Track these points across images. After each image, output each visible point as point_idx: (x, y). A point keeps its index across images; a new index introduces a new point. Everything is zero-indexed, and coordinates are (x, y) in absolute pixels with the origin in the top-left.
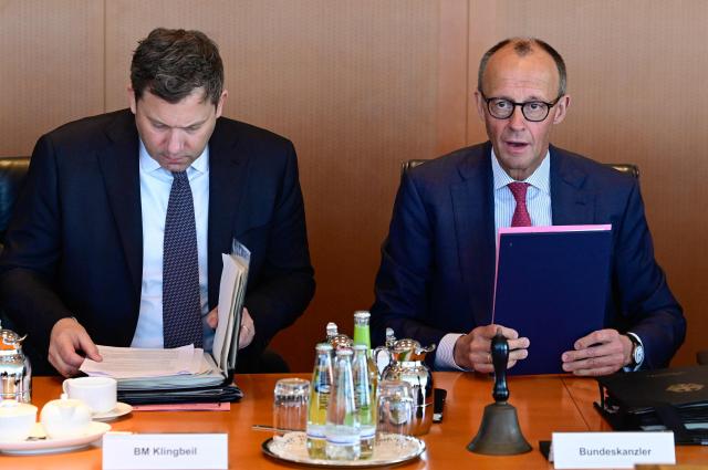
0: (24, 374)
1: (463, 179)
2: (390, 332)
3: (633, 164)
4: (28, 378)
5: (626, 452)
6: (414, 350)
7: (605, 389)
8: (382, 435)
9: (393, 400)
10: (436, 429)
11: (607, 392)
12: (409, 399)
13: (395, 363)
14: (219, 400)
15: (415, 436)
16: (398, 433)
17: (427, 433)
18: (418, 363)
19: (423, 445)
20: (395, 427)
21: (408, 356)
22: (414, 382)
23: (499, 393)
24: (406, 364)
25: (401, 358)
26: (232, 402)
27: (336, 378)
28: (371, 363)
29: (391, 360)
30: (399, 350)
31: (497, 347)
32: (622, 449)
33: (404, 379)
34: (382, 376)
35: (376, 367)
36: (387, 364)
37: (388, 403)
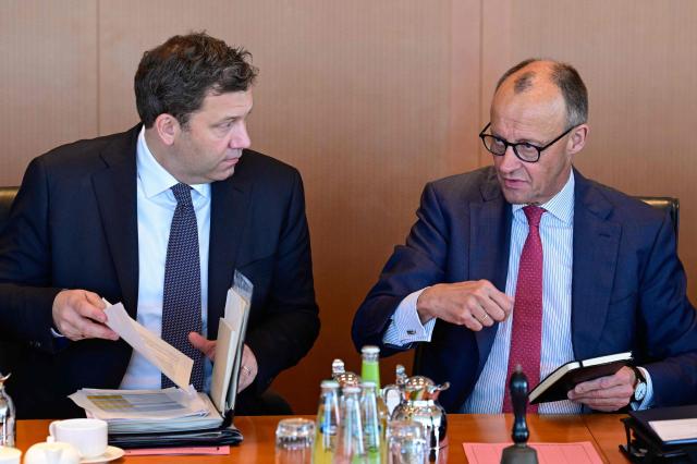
0: (8, 415)
2: (400, 369)
4: (12, 420)
6: (427, 388)
7: (631, 432)
9: (405, 441)
11: (634, 435)
12: (422, 441)
13: (406, 402)
14: (217, 443)
18: (431, 403)
21: (420, 395)
22: (427, 423)
23: (518, 434)
24: (419, 403)
25: (413, 396)
26: (231, 445)
27: (343, 418)
28: (381, 402)
29: (402, 399)
30: (410, 389)
31: (517, 385)
33: (416, 419)
34: (392, 417)
35: (386, 408)
36: (397, 403)
37: (399, 445)
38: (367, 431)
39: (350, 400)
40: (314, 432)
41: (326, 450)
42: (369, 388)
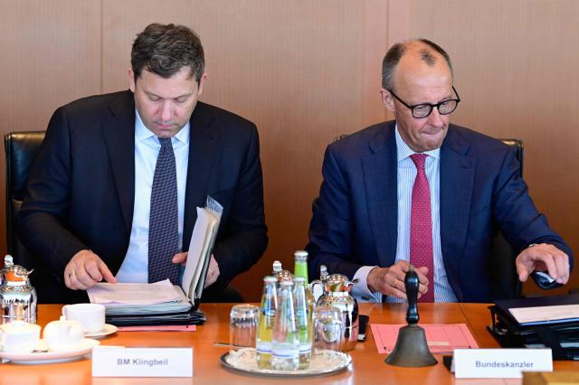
0: (31, 301)
1: (373, 152)
2: (323, 269)
3: (519, 139)
4: (34, 304)
5: (513, 365)
6: (343, 283)
7: (496, 316)
8: (317, 351)
9: (326, 322)
10: (360, 346)
11: (498, 319)
12: (339, 322)
13: (327, 293)
14: (187, 323)
15: (343, 351)
16: (330, 349)
17: (353, 349)
18: (346, 294)
19: (350, 359)
20: (328, 345)
21: (338, 287)
22: (342, 308)
23: (411, 317)
24: (337, 294)
25: (333, 289)
26: (197, 324)
29: (324, 291)
30: (330, 283)
31: (410, 280)
32: (509, 362)
33: (335, 305)
34: (317, 304)
35: (313, 297)
36: (321, 293)
37: (322, 325)
38: (298, 314)
39: (285, 291)
40: (259, 314)
41: (268, 328)
42: (300, 282)
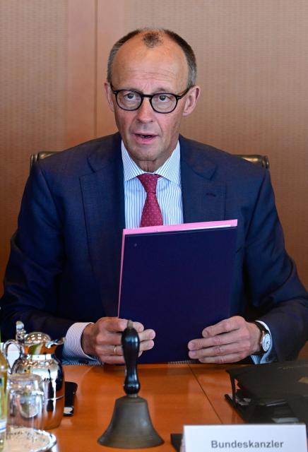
2: (20, 325)
3: (263, 155)
5: (258, 445)
6: (44, 343)
7: (236, 382)
8: (12, 429)
9: (24, 393)
10: (66, 422)
11: (238, 385)
12: (40, 393)
13: (26, 356)
15: (46, 429)
16: (29, 426)
17: (58, 426)
18: (49, 357)
19: (54, 438)
20: (26, 421)
21: (39, 349)
22: (44, 375)
23: (129, 386)
24: (35, 358)
25: (32, 351)
29: (21, 353)
30: (29, 343)
31: (128, 339)
32: (254, 441)
34: (12, 370)
35: (7, 361)
36: (17, 357)
37: (19, 396)
